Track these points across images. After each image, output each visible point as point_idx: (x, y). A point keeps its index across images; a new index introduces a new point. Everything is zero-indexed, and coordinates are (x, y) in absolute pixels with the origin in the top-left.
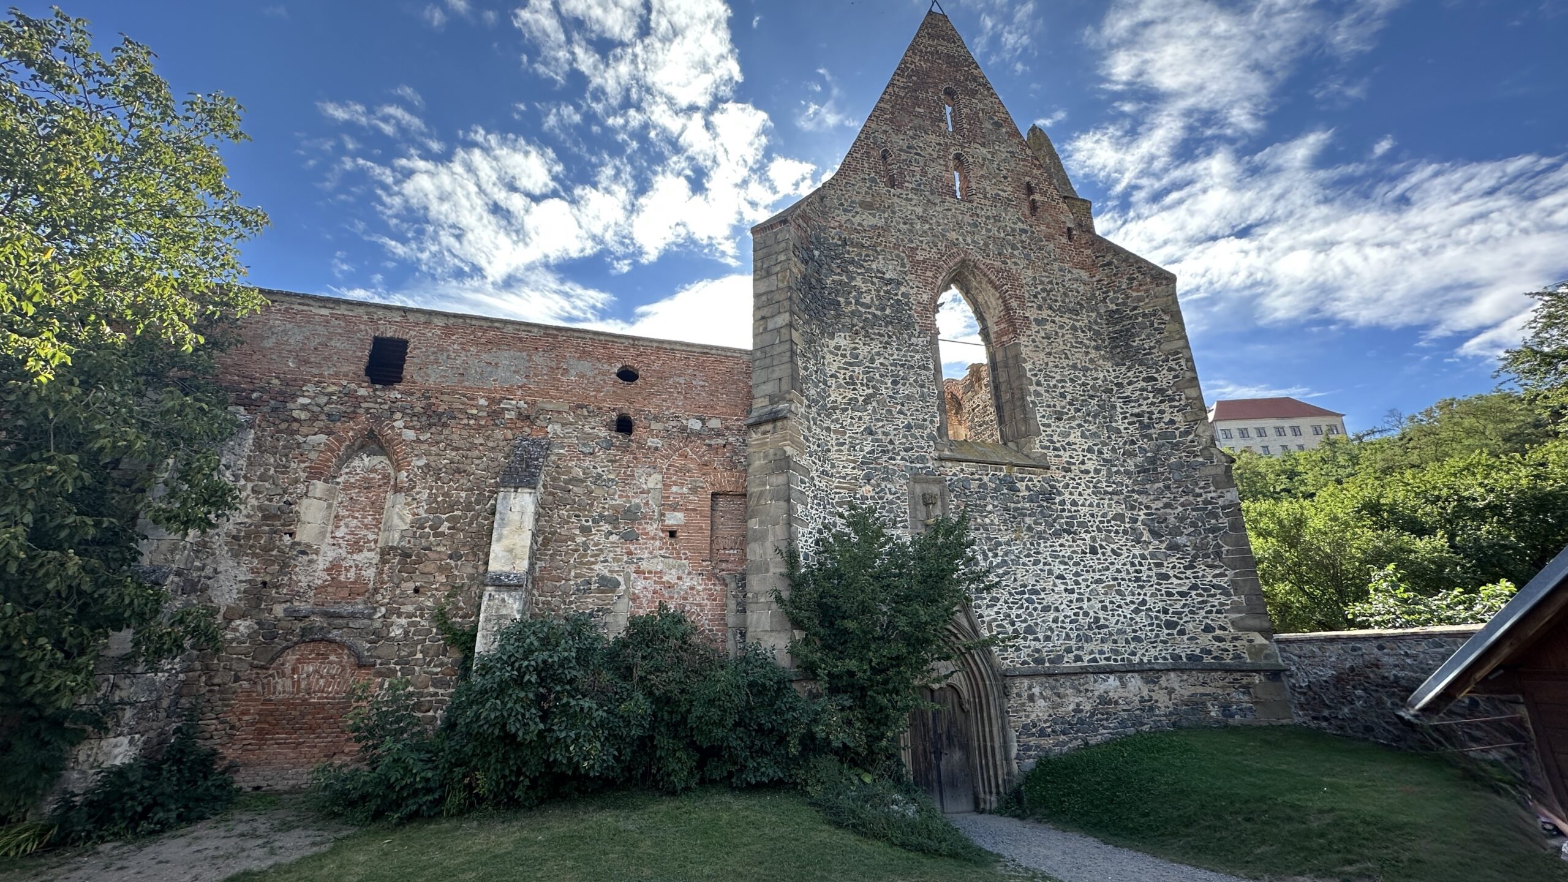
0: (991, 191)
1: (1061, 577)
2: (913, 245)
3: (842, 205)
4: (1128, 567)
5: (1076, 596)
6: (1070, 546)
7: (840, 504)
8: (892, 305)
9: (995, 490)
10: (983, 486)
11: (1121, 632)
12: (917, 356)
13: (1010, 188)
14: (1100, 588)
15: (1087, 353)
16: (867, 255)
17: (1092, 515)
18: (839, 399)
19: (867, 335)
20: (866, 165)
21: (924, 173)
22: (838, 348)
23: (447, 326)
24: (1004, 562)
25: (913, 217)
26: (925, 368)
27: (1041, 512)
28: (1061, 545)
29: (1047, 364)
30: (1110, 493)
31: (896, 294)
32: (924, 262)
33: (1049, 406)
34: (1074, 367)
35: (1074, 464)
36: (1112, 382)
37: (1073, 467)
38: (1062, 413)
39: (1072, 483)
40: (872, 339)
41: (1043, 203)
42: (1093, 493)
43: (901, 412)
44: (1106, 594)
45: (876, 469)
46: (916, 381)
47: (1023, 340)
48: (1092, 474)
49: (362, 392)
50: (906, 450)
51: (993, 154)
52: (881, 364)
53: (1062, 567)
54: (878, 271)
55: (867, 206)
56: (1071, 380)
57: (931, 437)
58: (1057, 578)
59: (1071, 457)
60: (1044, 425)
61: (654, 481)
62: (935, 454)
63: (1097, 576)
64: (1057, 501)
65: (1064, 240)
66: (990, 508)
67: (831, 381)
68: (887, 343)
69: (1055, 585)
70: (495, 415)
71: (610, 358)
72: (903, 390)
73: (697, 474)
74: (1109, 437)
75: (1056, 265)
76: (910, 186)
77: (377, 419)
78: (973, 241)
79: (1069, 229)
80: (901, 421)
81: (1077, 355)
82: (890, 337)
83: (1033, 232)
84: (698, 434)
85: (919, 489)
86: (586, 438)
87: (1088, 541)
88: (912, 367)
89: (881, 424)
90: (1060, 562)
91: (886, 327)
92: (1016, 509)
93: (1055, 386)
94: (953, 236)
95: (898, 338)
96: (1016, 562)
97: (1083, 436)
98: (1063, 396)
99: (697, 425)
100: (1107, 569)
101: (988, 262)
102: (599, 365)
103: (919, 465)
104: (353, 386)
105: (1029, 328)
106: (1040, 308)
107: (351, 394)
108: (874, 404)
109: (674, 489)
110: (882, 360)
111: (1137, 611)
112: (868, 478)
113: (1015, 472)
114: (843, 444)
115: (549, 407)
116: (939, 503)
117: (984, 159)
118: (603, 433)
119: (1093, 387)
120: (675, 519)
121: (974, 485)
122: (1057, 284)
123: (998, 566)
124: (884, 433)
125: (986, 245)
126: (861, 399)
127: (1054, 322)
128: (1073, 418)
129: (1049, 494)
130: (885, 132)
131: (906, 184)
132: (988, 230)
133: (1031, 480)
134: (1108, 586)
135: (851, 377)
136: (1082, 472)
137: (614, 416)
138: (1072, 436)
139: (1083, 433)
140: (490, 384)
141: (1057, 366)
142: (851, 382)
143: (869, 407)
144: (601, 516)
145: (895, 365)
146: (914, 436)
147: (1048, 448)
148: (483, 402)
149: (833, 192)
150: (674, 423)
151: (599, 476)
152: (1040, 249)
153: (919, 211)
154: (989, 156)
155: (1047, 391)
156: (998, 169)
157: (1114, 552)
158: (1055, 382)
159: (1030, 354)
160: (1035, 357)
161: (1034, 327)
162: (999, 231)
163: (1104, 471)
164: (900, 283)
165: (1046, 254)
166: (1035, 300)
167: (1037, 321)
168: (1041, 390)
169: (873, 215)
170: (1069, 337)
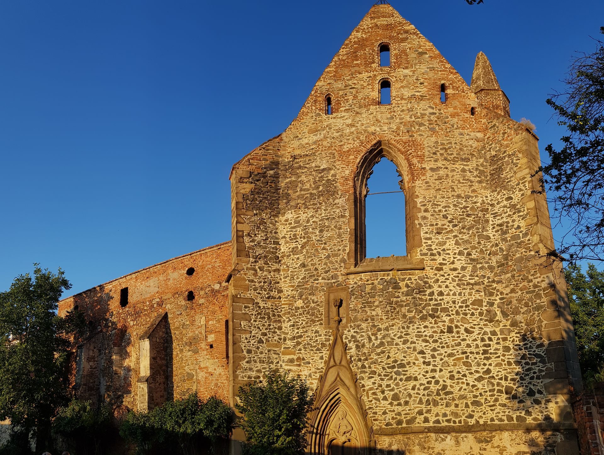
1: (422, 352)
2: (342, 143)
4: (479, 342)
5: (431, 367)
6: (432, 327)
8: (324, 184)
9: (383, 290)
10: (374, 288)
11: (463, 397)
14: (451, 361)
15: (471, 186)
16: (309, 160)
17: (454, 302)
19: (306, 207)
22: (287, 220)
24: (382, 344)
27: (414, 302)
28: (425, 328)
29: (436, 197)
30: (472, 284)
33: (432, 225)
34: (458, 196)
35: (446, 264)
37: (444, 267)
38: (442, 229)
39: (443, 279)
40: (309, 209)
41: (454, 94)
42: (458, 285)
43: (324, 249)
44: (455, 365)
45: (305, 289)
47: (418, 183)
48: (459, 271)
50: (326, 272)
51: (413, 72)
52: (314, 222)
53: (424, 344)
54: (316, 167)
56: (454, 205)
58: (419, 353)
59: (444, 260)
60: (425, 240)
63: (450, 351)
64: (427, 293)
68: (318, 208)
69: (417, 359)
71: (184, 267)
72: (326, 235)
74: (479, 243)
75: (457, 132)
78: (389, 129)
81: (462, 188)
82: (321, 204)
87: (447, 324)
89: (310, 260)
90: (423, 341)
91: (319, 198)
92: (397, 302)
93: (440, 211)
94: (372, 129)
95: (326, 203)
96: (390, 343)
97: (457, 243)
98: (445, 217)
100: (460, 344)
101: (398, 138)
105: (424, 175)
106: (436, 161)
108: (307, 248)
110: (314, 220)
111: (480, 379)
112: (301, 295)
113: (399, 275)
116: (344, 305)
117: (405, 76)
119: (472, 209)
122: (456, 144)
125: (398, 128)
126: (299, 247)
127: (446, 168)
128: (451, 232)
129: (423, 287)
132: (402, 119)
133: (410, 279)
134: (458, 359)
135: (295, 235)
136: (451, 270)
138: (448, 244)
139: (456, 241)
141: (443, 198)
142: (294, 238)
143: (304, 251)
145: (323, 220)
146: (331, 262)
147: (426, 255)
152: (445, 123)
154: (411, 74)
155: (432, 215)
156: (417, 80)
157: (466, 330)
158: (440, 208)
159: (422, 192)
160: (426, 193)
161: (429, 174)
162: (411, 117)
163: (470, 268)
164: (330, 169)
165: (450, 126)
166: (434, 156)
167: (432, 169)
168: (428, 215)
169: (316, 135)
170: (457, 177)
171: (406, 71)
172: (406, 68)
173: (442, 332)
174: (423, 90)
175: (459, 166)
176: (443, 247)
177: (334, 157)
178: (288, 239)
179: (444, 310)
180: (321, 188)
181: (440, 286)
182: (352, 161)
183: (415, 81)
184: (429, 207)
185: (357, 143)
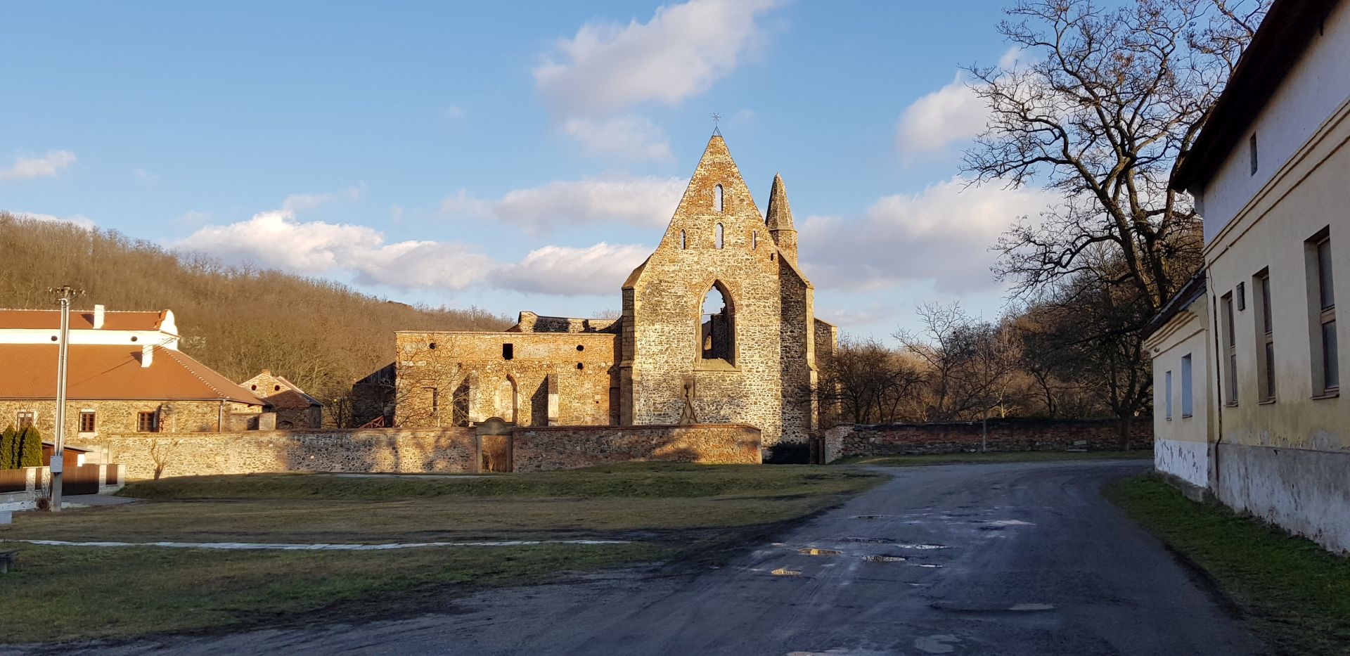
0: (733, 241)
2: (691, 277)
3: (661, 262)
5: (744, 420)
7: (654, 390)
8: (680, 307)
9: (717, 381)
10: (712, 379)
12: (689, 329)
13: (744, 237)
15: (769, 318)
16: (670, 286)
17: (758, 390)
18: (656, 351)
19: (668, 323)
20: (673, 240)
21: (700, 237)
22: (656, 329)
23: (523, 338)
24: (716, 409)
25: (693, 263)
26: (691, 333)
27: (735, 388)
28: (742, 401)
29: (748, 325)
31: (682, 302)
32: (696, 285)
33: (746, 344)
34: (761, 326)
35: (753, 369)
37: (753, 371)
38: (752, 347)
39: (752, 377)
40: (670, 325)
41: (760, 242)
42: (760, 381)
43: (680, 353)
44: (758, 419)
45: (668, 377)
46: (687, 339)
47: (739, 315)
48: (761, 373)
49: (503, 363)
50: (681, 368)
51: (737, 219)
52: (673, 334)
53: (740, 410)
54: (675, 293)
55: (671, 261)
56: (759, 332)
57: (692, 361)
58: (738, 413)
59: (753, 366)
60: (742, 353)
61: (590, 386)
62: (693, 368)
63: (755, 413)
64: (743, 385)
65: (769, 260)
66: (714, 388)
67: (653, 344)
68: (676, 324)
69: (737, 416)
70: (541, 366)
71: (573, 343)
72: (682, 344)
73: (604, 382)
74: (773, 356)
75: (761, 275)
76: (692, 246)
77: (508, 370)
78: (721, 270)
79: (772, 255)
80: (680, 357)
81: (764, 320)
82: (678, 321)
83: (752, 260)
85: (685, 383)
86: (568, 372)
88: (687, 333)
89: (671, 359)
90: (740, 408)
91: (677, 317)
92: (724, 388)
93: (751, 335)
94: (710, 269)
95: (681, 322)
97: (760, 356)
98: (753, 339)
99: (603, 365)
100: (760, 410)
101: (727, 279)
102: (570, 346)
103: (686, 373)
104: (501, 361)
105: (742, 309)
106: (749, 299)
107: (500, 364)
108: (669, 351)
109: (597, 388)
110: (674, 332)
112: (665, 380)
113: (726, 373)
114: (656, 368)
115: (556, 362)
116: (693, 387)
117: (732, 223)
118: (573, 370)
119: (769, 334)
120: (598, 397)
121: (708, 380)
122: (761, 285)
123: (714, 410)
124: (672, 363)
125: (727, 271)
126: (664, 350)
127: (755, 305)
128: (757, 349)
129: (740, 381)
130: (682, 219)
132: (729, 263)
133: (732, 376)
136: (756, 371)
137: (576, 364)
138: (755, 357)
140: (538, 357)
141: (753, 326)
142: (661, 343)
143: (667, 353)
144: (574, 398)
145: (679, 333)
146: (685, 362)
147: (742, 363)
148: (537, 363)
149: (657, 257)
150: (595, 365)
151: (574, 385)
152: (755, 268)
153: (696, 259)
154: (735, 222)
155: (746, 338)
156: (739, 227)
157: (764, 403)
158: (751, 333)
159: (741, 322)
160: (743, 322)
161: (745, 308)
162: (734, 262)
163: (767, 371)
164: (684, 297)
165: (757, 270)
166: (748, 295)
167: (747, 306)
168: (744, 338)
169: (674, 265)
170: (762, 312)
171: (732, 218)
172: (732, 215)
173: (751, 403)
174: (742, 239)
175: (762, 304)
176: (752, 358)
177: (687, 288)
178: (657, 343)
179: (753, 393)
180: (678, 311)
181: (750, 381)
182: (698, 293)
183: (738, 229)
184: (744, 332)
185: (701, 280)
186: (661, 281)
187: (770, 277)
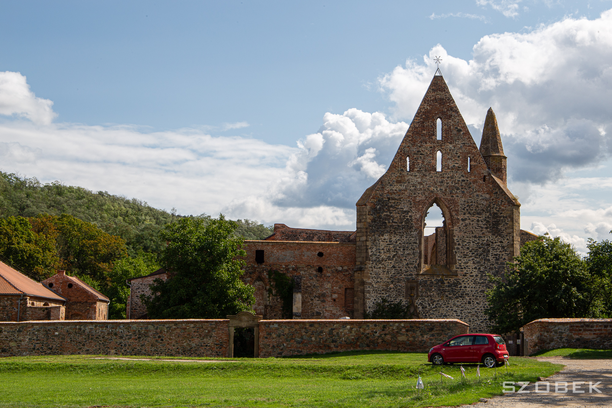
0: (451, 165)
1: (456, 311)
2: (416, 195)
3: (389, 183)
5: (460, 317)
6: (461, 301)
7: (383, 290)
8: (405, 221)
9: (436, 284)
10: (432, 283)
11: (474, 328)
12: (413, 239)
13: (460, 162)
14: (470, 315)
15: (481, 231)
16: (397, 203)
17: (472, 291)
18: (384, 257)
19: (395, 233)
20: (400, 164)
21: (423, 162)
22: (385, 239)
23: (272, 245)
24: (436, 307)
25: (417, 183)
26: (415, 243)
27: (452, 291)
28: (457, 301)
29: (464, 237)
30: (480, 283)
31: (407, 217)
32: (419, 202)
33: (461, 253)
34: (475, 237)
35: (468, 273)
36: (490, 241)
37: (467, 275)
38: (467, 255)
39: (466, 280)
40: (397, 235)
41: (475, 166)
42: (474, 283)
43: (405, 259)
44: (471, 317)
45: (395, 279)
46: (411, 248)
47: (455, 228)
48: (474, 277)
49: (256, 266)
50: (406, 272)
51: (454, 147)
52: (400, 243)
53: (457, 308)
54: (401, 208)
55: (398, 182)
56: (473, 242)
57: (415, 267)
58: (454, 311)
59: (467, 271)
60: (458, 260)
61: (329, 286)
62: (416, 273)
63: (469, 311)
64: (459, 286)
65: (481, 182)
66: (433, 289)
67: (382, 251)
68: (402, 235)
69: (453, 314)
70: (287, 270)
71: (315, 250)
72: (406, 252)
73: (341, 283)
74: (484, 263)
75: (475, 194)
76: (417, 169)
77: (260, 272)
78: (441, 190)
79: (485, 176)
80: (405, 263)
81: (477, 232)
82: (403, 233)
83: (467, 181)
84: (341, 271)
85: (409, 284)
86: (310, 274)
87: (468, 300)
88: (411, 243)
89: (398, 264)
90: (456, 307)
91: (402, 229)
92: (443, 290)
93: (466, 245)
94: (432, 188)
95: (406, 233)
96: (440, 307)
97: (474, 263)
98: (468, 248)
99: (340, 268)
100: (474, 309)
101: (445, 197)
102: (312, 253)
103: (410, 277)
104: (254, 264)
105: (458, 223)
106: (465, 214)
107: (253, 267)
108: (396, 258)
109: (334, 288)
110: (400, 242)
111: (482, 322)
112: (392, 282)
113: (444, 278)
114: (385, 272)
115: (300, 266)
116: (416, 289)
117: (450, 150)
118: (315, 273)
119: (482, 244)
120: (335, 296)
121: (428, 283)
122: (475, 202)
123: (434, 308)
124: (399, 267)
125: (446, 190)
126: (392, 256)
127: (469, 219)
128: (471, 257)
129: (456, 284)
130: (409, 146)
131: (415, 169)
132: (448, 183)
133: (450, 280)
134: (473, 314)
135: (389, 249)
136: (470, 276)
137: (317, 267)
138: (469, 263)
139: (474, 262)
140: (285, 261)
141: (468, 237)
142: (389, 251)
143: (394, 259)
144: (316, 296)
145: (404, 243)
146: (409, 267)
147: (458, 268)
148: (284, 266)
149: (386, 178)
150: (333, 269)
151: (315, 285)
152: (470, 188)
153: (419, 180)
154: (453, 148)
155: (462, 247)
156: (456, 153)
157: (477, 303)
158: (466, 243)
159: (457, 233)
160: (459, 234)
161: (461, 222)
162: (452, 183)
163: (480, 275)
164: (409, 212)
165: (472, 190)
166: (463, 211)
167: (463, 220)
168: (460, 247)
169: (401, 185)
170: (475, 225)
171: (451, 146)
172: (451, 143)
173: (465, 303)
175: (475, 218)
176: (467, 265)
177: (411, 204)
178: (385, 251)
179: (467, 294)
180: (404, 223)
181: (465, 284)
182: (421, 209)
183: (455, 155)
184: (460, 243)
186: (389, 199)
187: (483, 195)
